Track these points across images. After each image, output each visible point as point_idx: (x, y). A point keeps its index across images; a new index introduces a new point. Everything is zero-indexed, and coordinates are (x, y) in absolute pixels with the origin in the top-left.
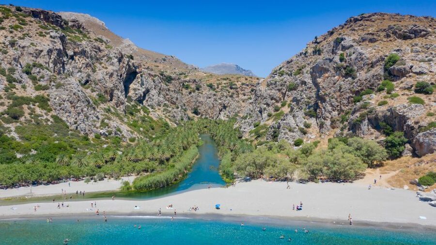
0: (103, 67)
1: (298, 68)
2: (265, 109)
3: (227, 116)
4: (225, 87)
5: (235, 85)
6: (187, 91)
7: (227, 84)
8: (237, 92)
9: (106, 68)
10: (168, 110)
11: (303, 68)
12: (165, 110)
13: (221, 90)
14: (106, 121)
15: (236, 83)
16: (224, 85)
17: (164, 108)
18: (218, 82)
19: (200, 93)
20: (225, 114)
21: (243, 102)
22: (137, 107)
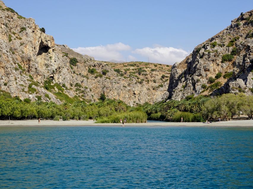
0: (17, 37)
1: (230, 40)
2: (198, 81)
3: (137, 104)
4: (134, 73)
5: (144, 71)
6: (93, 75)
7: (136, 70)
8: (147, 78)
9: (20, 39)
10: (80, 90)
11: (236, 40)
12: (77, 90)
13: (130, 76)
14: (33, 86)
15: (145, 69)
16: (133, 71)
17: (76, 87)
18: (125, 68)
19: (107, 78)
20: (134, 102)
21: (153, 89)
22: (50, 84)
